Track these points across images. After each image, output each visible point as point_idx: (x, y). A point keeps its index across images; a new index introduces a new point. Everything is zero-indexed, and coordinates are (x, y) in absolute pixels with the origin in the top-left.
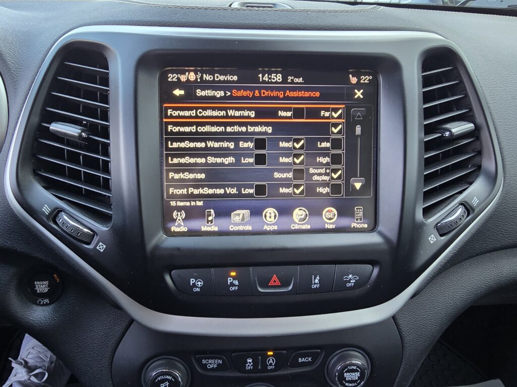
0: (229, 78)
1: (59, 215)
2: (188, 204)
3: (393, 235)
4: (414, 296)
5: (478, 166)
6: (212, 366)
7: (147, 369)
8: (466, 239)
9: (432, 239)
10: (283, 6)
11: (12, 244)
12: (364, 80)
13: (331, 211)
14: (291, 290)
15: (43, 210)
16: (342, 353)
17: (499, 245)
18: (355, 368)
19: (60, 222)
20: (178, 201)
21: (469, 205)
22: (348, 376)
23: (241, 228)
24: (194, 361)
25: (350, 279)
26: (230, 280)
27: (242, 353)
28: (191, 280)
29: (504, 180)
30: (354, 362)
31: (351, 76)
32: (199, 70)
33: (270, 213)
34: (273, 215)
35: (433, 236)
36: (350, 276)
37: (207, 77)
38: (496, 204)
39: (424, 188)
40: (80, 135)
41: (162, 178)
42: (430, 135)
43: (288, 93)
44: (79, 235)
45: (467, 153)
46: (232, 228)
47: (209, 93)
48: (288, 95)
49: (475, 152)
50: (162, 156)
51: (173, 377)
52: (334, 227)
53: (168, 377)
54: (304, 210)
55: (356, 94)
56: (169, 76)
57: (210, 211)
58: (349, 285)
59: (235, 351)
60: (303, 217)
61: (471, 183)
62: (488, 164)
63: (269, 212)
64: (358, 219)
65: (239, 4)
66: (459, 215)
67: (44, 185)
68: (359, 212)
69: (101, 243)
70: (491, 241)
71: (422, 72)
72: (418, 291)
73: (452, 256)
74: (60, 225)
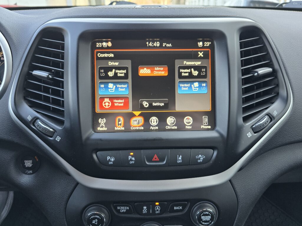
1: (37, 121)
3: (224, 133)
4: (240, 169)
5: (277, 93)
6: (123, 211)
8: (272, 136)
9: (249, 135)
10: (164, 7)
11: (12, 138)
12: (206, 45)
13: (189, 119)
14: (165, 163)
15: (28, 118)
16: (200, 205)
17: (293, 140)
18: (207, 213)
19: (36, 125)
21: (272, 115)
22: (203, 218)
23: (137, 128)
24: (112, 207)
25: (200, 158)
26: (130, 157)
27: (139, 203)
28: (108, 157)
29: (293, 101)
30: (208, 209)
33: (154, 120)
34: (155, 121)
35: (249, 133)
36: (200, 156)
38: (289, 115)
39: (243, 105)
44: (46, 132)
45: (271, 86)
46: (132, 128)
49: (275, 85)
51: (100, 217)
52: (191, 128)
53: (97, 216)
54: (173, 118)
56: (97, 44)
57: (120, 119)
58: (199, 161)
59: (136, 202)
60: (172, 122)
61: (273, 103)
62: (283, 92)
64: (205, 123)
65: (140, 7)
66: (265, 121)
67: (29, 105)
69: (58, 137)
70: (288, 138)
71: (240, 40)
72: (243, 166)
73: (264, 146)
74: (36, 126)
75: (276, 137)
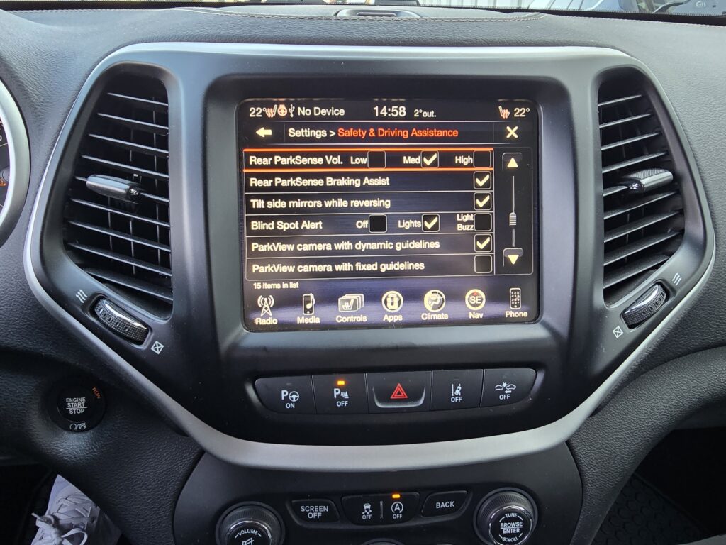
0: (334, 112)
1: (100, 303)
2: (278, 286)
3: (562, 327)
4: (595, 412)
5: (680, 231)
6: (314, 515)
7: (224, 519)
8: (666, 332)
9: (618, 332)
10: (409, 14)
11: (35, 346)
12: (519, 114)
13: (477, 294)
14: (422, 405)
15: (77, 296)
16: (496, 496)
17: (712, 340)
18: (514, 515)
19: (100, 313)
20: (265, 282)
21: (669, 285)
22: (505, 527)
23: (352, 319)
24: (289, 508)
25: (505, 389)
26: (337, 391)
27: (355, 496)
28: (283, 391)
29: (717, 250)
30: (514, 507)
31: (500, 108)
32: (292, 102)
33: (392, 298)
34: (396, 301)
35: (618, 327)
36: (505, 385)
37: (304, 111)
38: (707, 283)
39: (605, 262)
40: (128, 192)
41: (241, 251)
42: (612, 188)
43: (414, 132)
44: (127, 330)
45: (666, 213)
46: (339, 319)
47: (307, 133)
48: (414, 135)
49: (675, 211)
50: (241, 219)
51: (260, 532)
52: (481, 317)
53: (253, 531)
54: (439, 294)
55: (509, 132)
56: (251, 110)
57: (309, 296)
58: (502, 397)
59: (346, 494)
60: (437, 303)
61: (671, 255)
62: (693, 228)
63: (390, 296)
64: (514, 305)
65: (348, 13)
66: (655, 299)
67: (78, 262)
68: (516, 295)
69: (157, 343)
70: (702, 335)
71: (599, 102)
72: (600, 405)
73: (648, 356)
74: (101, 317)
75: (677, 334)
